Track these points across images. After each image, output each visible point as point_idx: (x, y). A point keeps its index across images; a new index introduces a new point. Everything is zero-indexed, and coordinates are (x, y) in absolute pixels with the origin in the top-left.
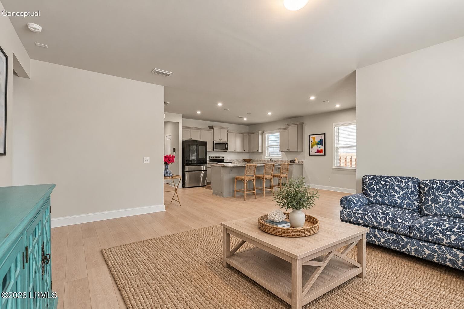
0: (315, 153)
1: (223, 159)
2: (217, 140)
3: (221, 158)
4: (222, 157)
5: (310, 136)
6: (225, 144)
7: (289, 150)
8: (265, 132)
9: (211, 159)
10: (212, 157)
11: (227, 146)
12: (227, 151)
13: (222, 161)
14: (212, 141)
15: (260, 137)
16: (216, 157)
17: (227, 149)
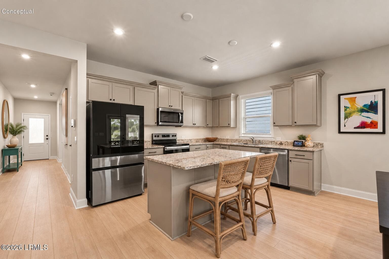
0: (355, 128)
1: (174, 138)
2: (164, 106)
3: (171, 138)
4: (173, 136)
5: (341, 97)
6: (178, 113)
7: (295, 124)
8: (240, 97)
9: (154, 138)
10: (155, 136)
11: (182, 117)
12: (180, 126)
13: (173, 142)
14: (156, 108)
15: (232, 103)
16: (164, 136)
17: (182, 122)
